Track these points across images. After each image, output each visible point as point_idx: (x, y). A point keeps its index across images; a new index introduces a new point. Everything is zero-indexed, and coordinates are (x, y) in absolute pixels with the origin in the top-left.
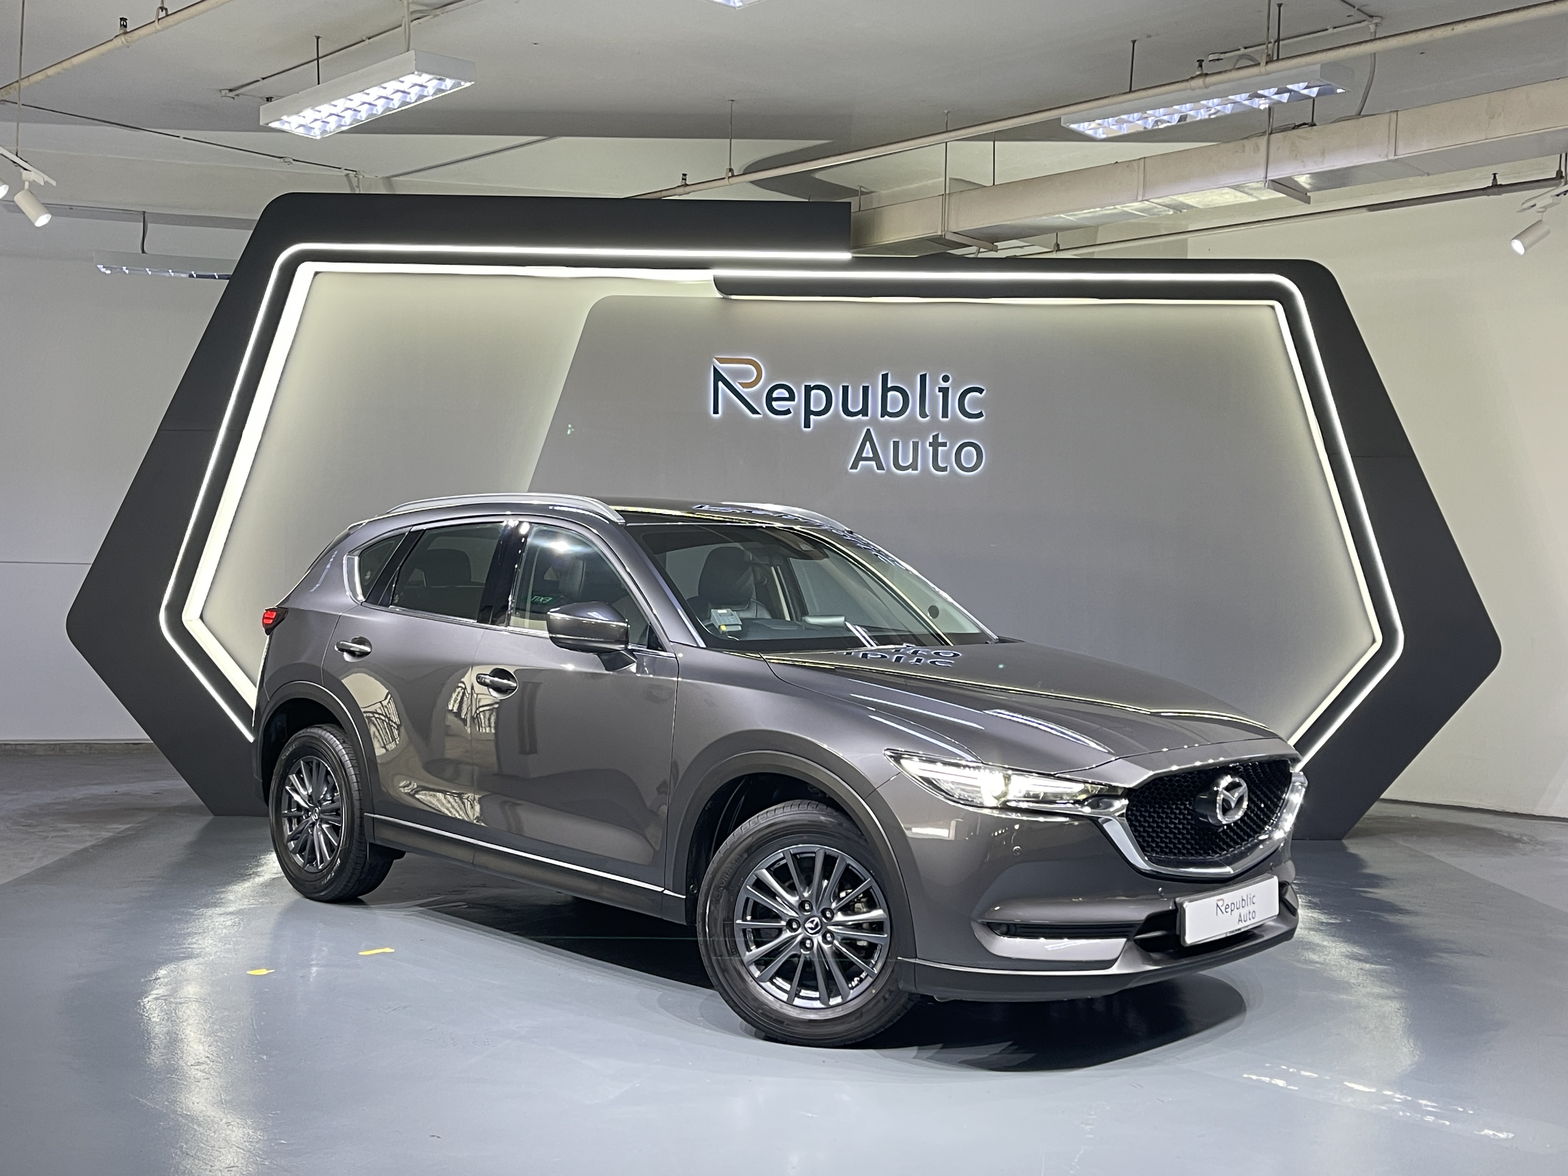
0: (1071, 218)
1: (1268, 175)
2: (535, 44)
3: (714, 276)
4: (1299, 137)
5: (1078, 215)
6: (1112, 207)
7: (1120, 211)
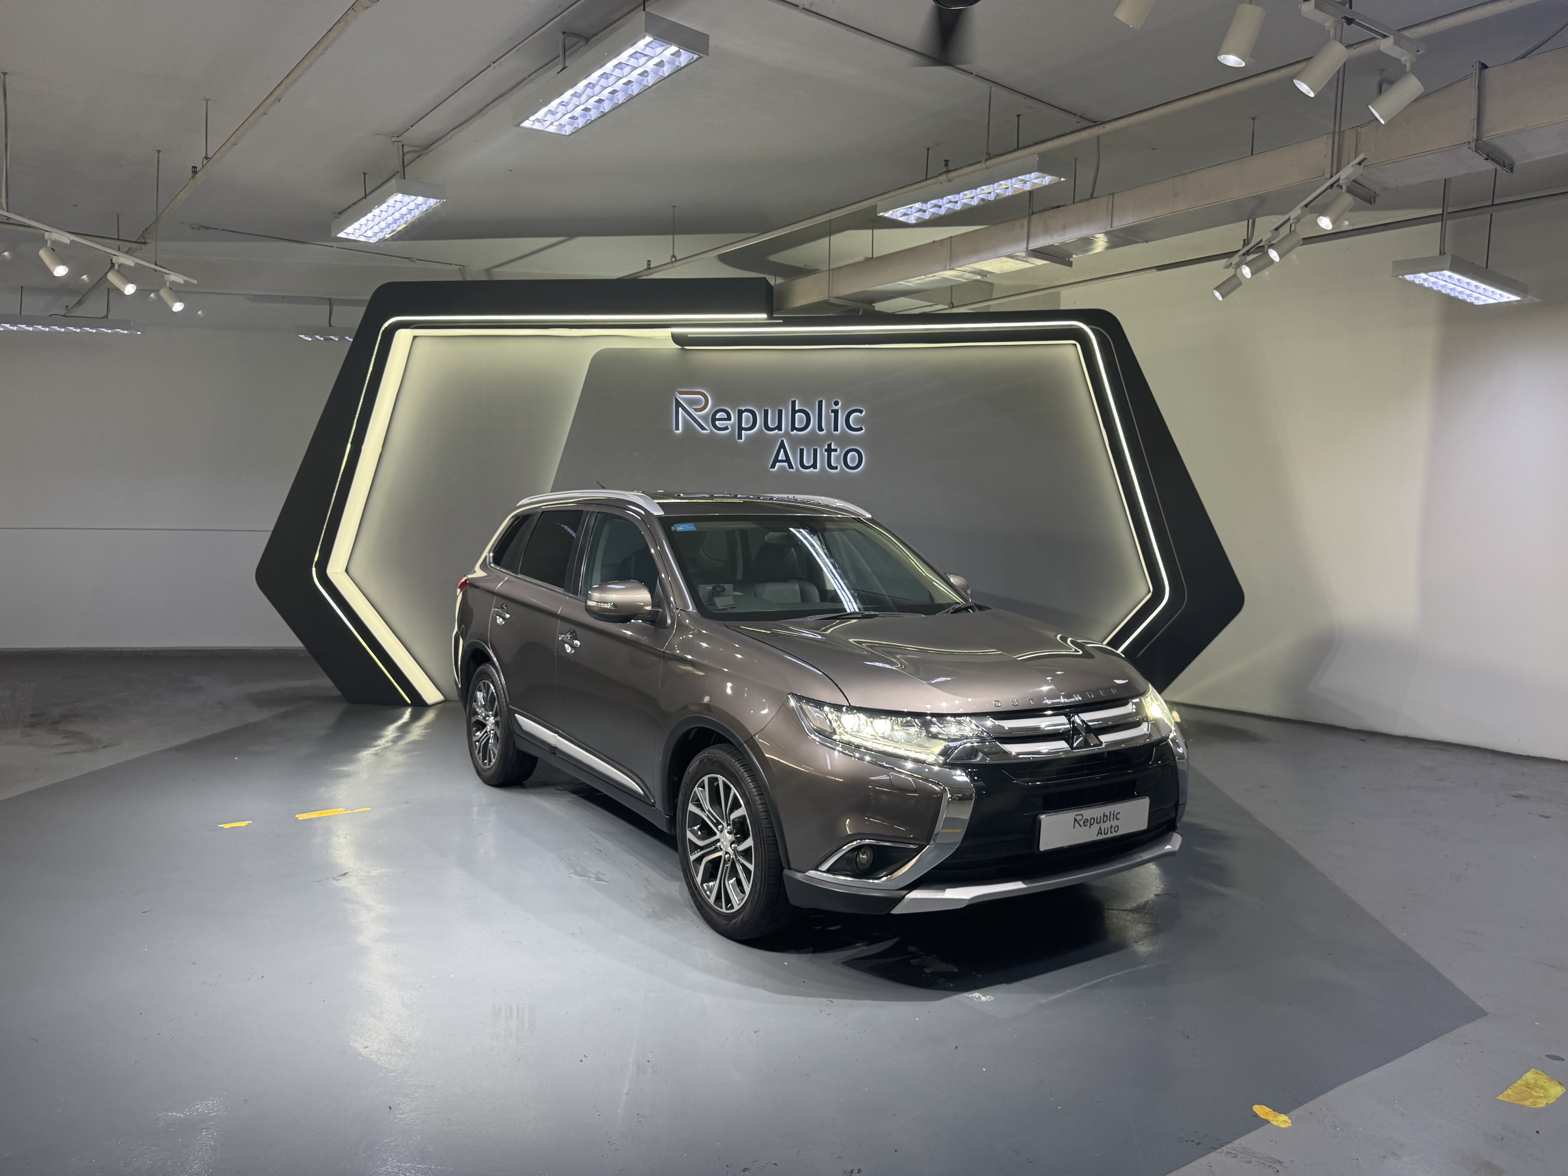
0: (909, 284)
1: (1029, 246)
2: (511, 171)
3: (672, 333)
5: (912, 281)
6: (932, 275)
7: (940, 278)
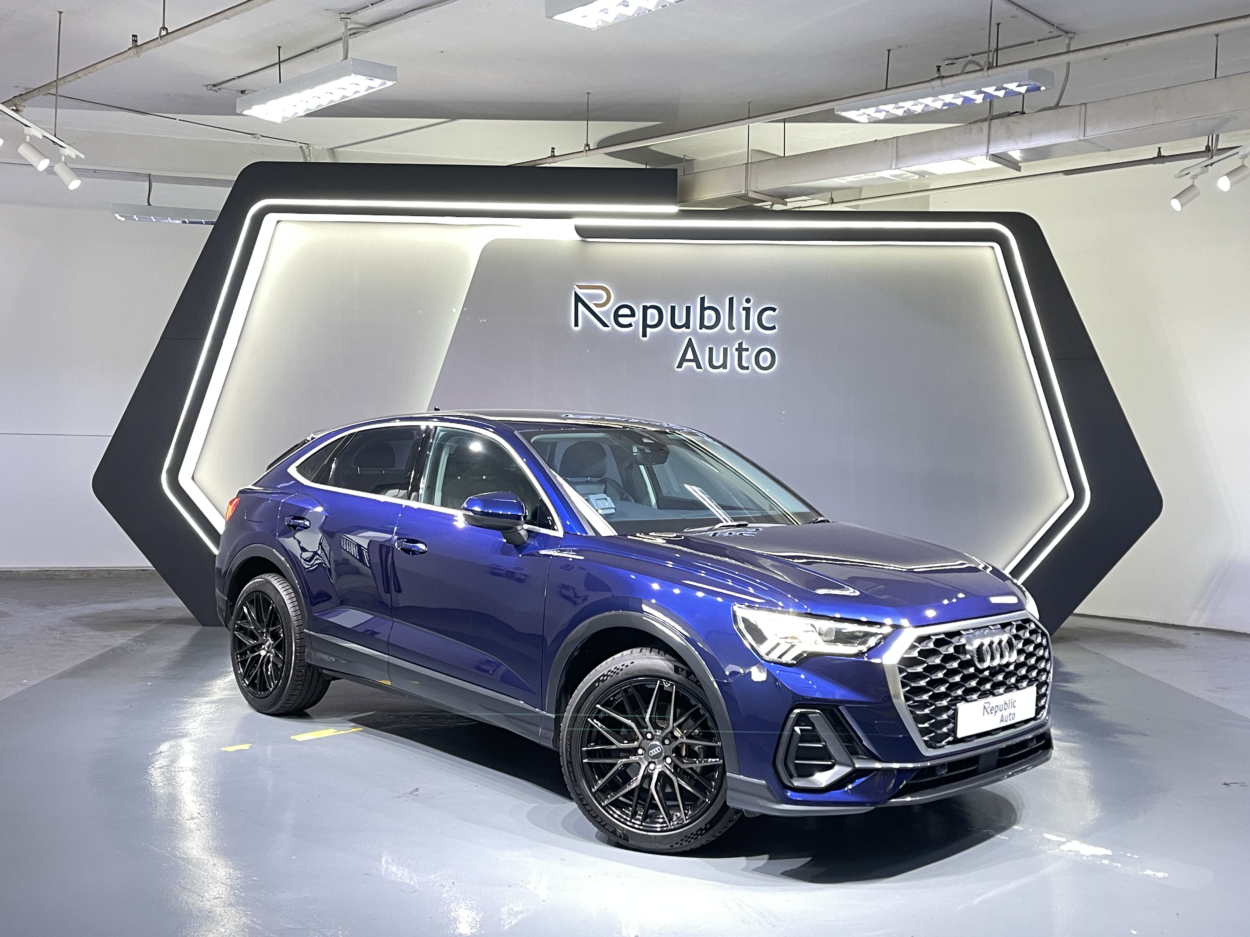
1: (990, 150)
2: (441, 51)
3: (575, 224)
4: (1013, 122)
5: (847, 179)
6: (873, 174)
7: (879, 177)
